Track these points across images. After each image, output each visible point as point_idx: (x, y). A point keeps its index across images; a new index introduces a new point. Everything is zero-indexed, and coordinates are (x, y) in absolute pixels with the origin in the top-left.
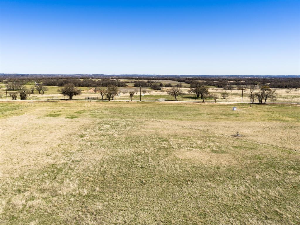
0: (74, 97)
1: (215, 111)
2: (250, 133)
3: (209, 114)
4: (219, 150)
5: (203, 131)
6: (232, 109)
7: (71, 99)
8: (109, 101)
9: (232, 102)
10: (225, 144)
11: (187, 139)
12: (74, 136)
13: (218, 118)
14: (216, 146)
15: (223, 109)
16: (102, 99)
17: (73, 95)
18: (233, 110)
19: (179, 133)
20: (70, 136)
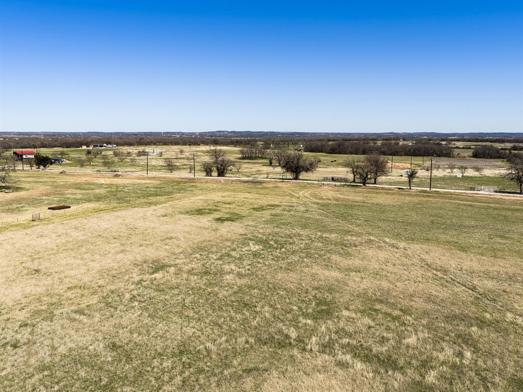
0: (303, 175)
7: (296, 178)
8: (364, 187)
16: (354, 181)
17: (300, 172)
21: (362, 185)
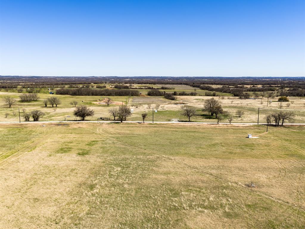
1: (229, 139)
2: (265, 181)
3: (223, 144)
4: (232, 211)
5: (216, 177)
6: (247, 136)
7: (83, 120)
8: (122, 123)
9: (248, 123)
10: (238, 200)
11: (200, 192)
12: (84, 187)
13: (233, 153)
14: (229, 204)
15: (238, 135)
16: (115, 120)
17: (85, 116)
18: (248, 138)
19: (190, 181)
20: (80, 187)
21: (120, 122)
